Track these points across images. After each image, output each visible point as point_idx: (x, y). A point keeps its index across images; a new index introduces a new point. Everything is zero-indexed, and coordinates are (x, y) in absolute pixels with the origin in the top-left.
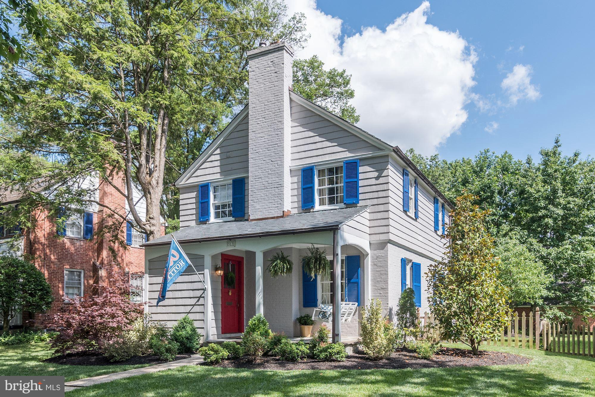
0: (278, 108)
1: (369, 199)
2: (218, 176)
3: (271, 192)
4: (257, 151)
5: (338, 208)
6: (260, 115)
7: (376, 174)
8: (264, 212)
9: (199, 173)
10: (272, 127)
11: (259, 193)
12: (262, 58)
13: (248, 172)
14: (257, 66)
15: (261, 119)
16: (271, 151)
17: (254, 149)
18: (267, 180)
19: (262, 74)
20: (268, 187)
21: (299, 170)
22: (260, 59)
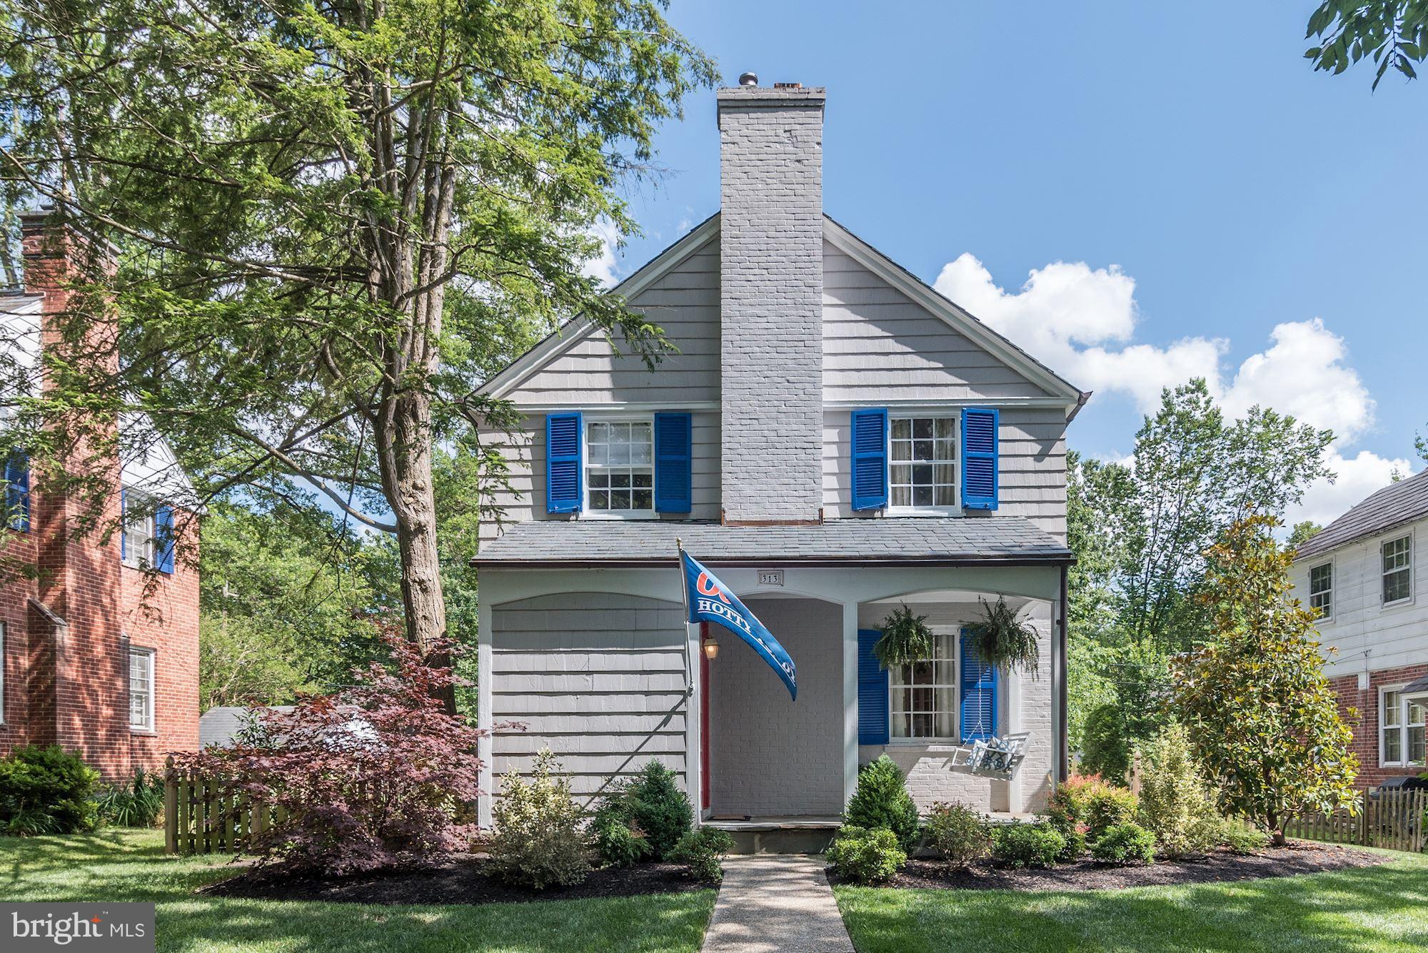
0: (805, 252)
1: (1020, 502)
2: (606, 398)
3: (786, 457)
4: (748, 350)
5: (946, 514)
6: (755, 259)
7: (1036, 448)
8: (768, 505)
9: (541, 380)
10: (789, 295)
11: (753, 457)
12: (759, 115)
13: (718, 398)
14: (745, 132)
15: (757, 271)
16: (788, 356)
17: (738, 343)
18: (775, 426)
19: (761, 157)
20: (778, 445)
21: (846, 412)
22: (752, 115)
